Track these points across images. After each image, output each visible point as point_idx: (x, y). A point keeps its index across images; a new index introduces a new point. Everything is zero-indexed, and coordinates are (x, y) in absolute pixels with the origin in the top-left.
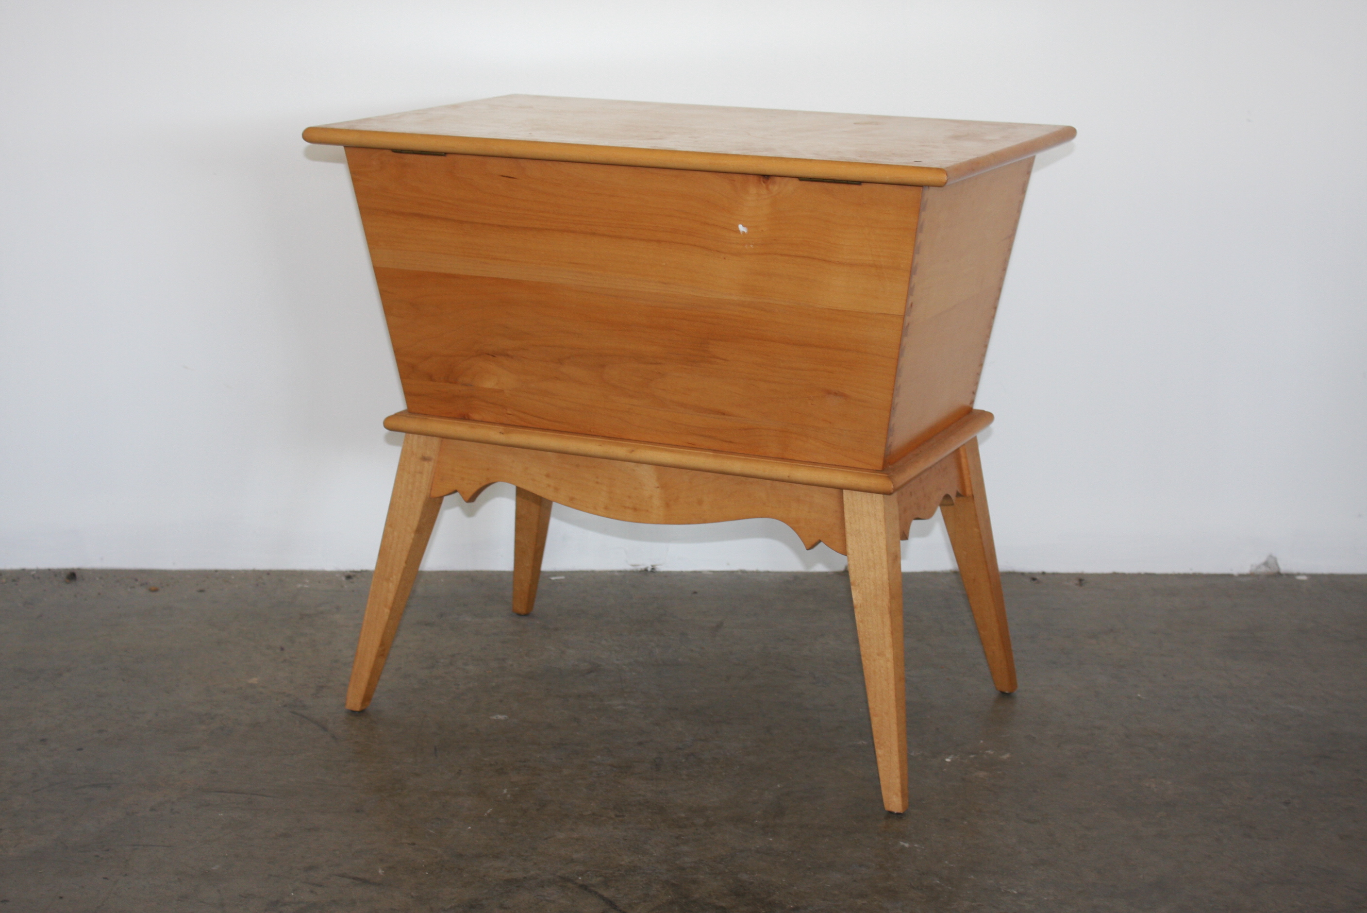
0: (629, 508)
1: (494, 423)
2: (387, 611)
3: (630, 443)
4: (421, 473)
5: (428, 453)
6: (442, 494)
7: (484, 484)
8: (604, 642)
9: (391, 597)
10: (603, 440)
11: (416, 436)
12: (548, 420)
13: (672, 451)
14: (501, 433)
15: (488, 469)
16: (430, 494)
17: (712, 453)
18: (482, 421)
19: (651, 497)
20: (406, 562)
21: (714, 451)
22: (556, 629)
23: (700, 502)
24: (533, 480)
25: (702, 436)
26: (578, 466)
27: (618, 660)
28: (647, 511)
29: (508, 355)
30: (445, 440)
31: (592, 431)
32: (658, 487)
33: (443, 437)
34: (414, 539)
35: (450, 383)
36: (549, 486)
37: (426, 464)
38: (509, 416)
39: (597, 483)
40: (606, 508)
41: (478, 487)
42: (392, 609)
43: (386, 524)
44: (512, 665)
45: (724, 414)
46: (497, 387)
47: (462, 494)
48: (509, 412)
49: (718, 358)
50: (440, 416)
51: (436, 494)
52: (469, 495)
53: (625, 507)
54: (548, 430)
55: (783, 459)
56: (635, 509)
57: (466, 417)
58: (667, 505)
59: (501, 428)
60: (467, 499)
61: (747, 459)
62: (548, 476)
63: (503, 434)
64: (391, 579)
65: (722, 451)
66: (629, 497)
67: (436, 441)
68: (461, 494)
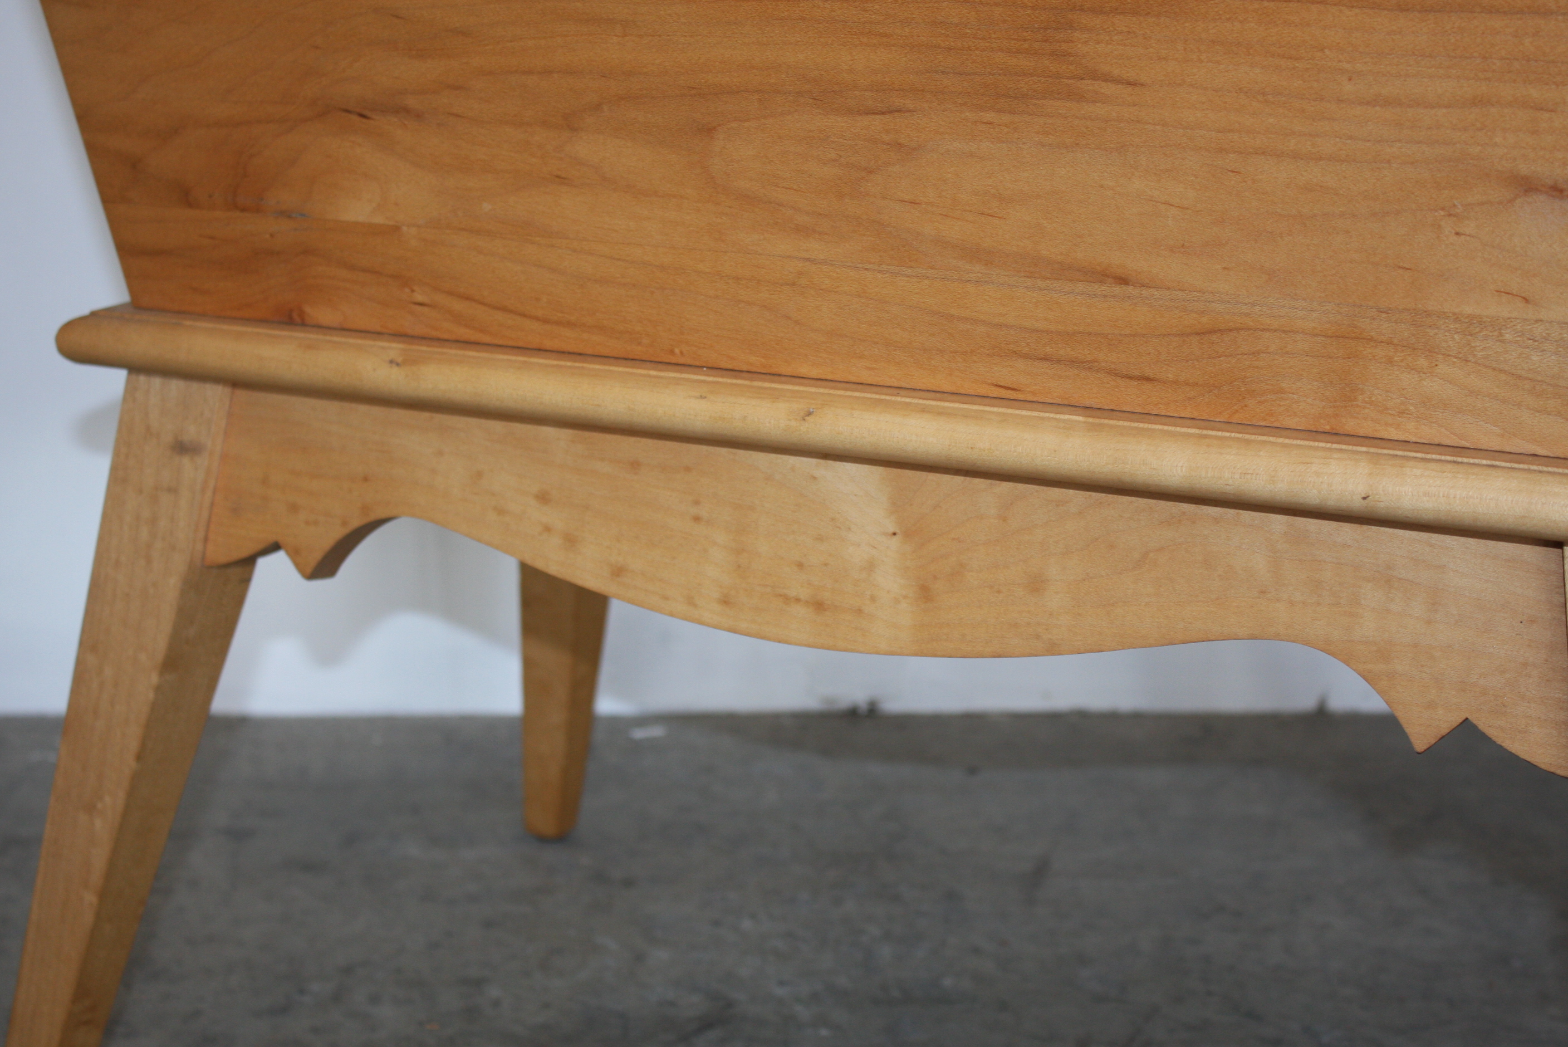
0: (798, 600)
1: (379, 333)
2: (90, 898)
3: (802, 388)
4: (173, 490)
5: (191, 432)
6: (245, 553)
7: (356, 523)
8: (747, 924)
9: (100, 858)
10: (711, 379)
11: (157, 382)
12: (537, 319)
13: (941, 413)
14: (391, 362)
15: (366, 479)
16: (204, 553)
17: (1081, 419)
18: (344, 330)
19: (870, 566)
20: (139, 757)
21: (1087, 410)
22: (629, 883)
23: (1036, 585)
24: (501, 511)
25: (1046, 359)
26: (635, 465)
27: (781, 983)
28: (859, 611)
29: (406, 110)
30: (242, 394)
31: (677, 351)
32: (894, 534)
33: (237, 383)
34: (158, 689)
35: (243, 210)
36: (548, 529)
37: (186, 461)
38: (419, 308)
39: (697, 519)
40: (725, 601)
41: (337, 533)
42: (103, 895)
43: (82, 644)
44: (496, 1003)
45: (1123, 281)
46: (379, 219)
47: (295, 555)
48: (419, 297)
49: (1107, 78)
50: (219, 317)
51: (221, 552)
52: (316, 556)
53: (786, 599)
54: (540, 351)
55: (1334, 435)
56: (819, 606)
57: (295, 316)
58: (925, 594)
59: (395, 349)
60: (309, 570)
61: (1206, 437)
62: (543, 498)
63: (398, 364)
64: (99, 805)
65: (1112, 412)
66: (800, 565)
67: (215, 394)
68: (288, 553)
